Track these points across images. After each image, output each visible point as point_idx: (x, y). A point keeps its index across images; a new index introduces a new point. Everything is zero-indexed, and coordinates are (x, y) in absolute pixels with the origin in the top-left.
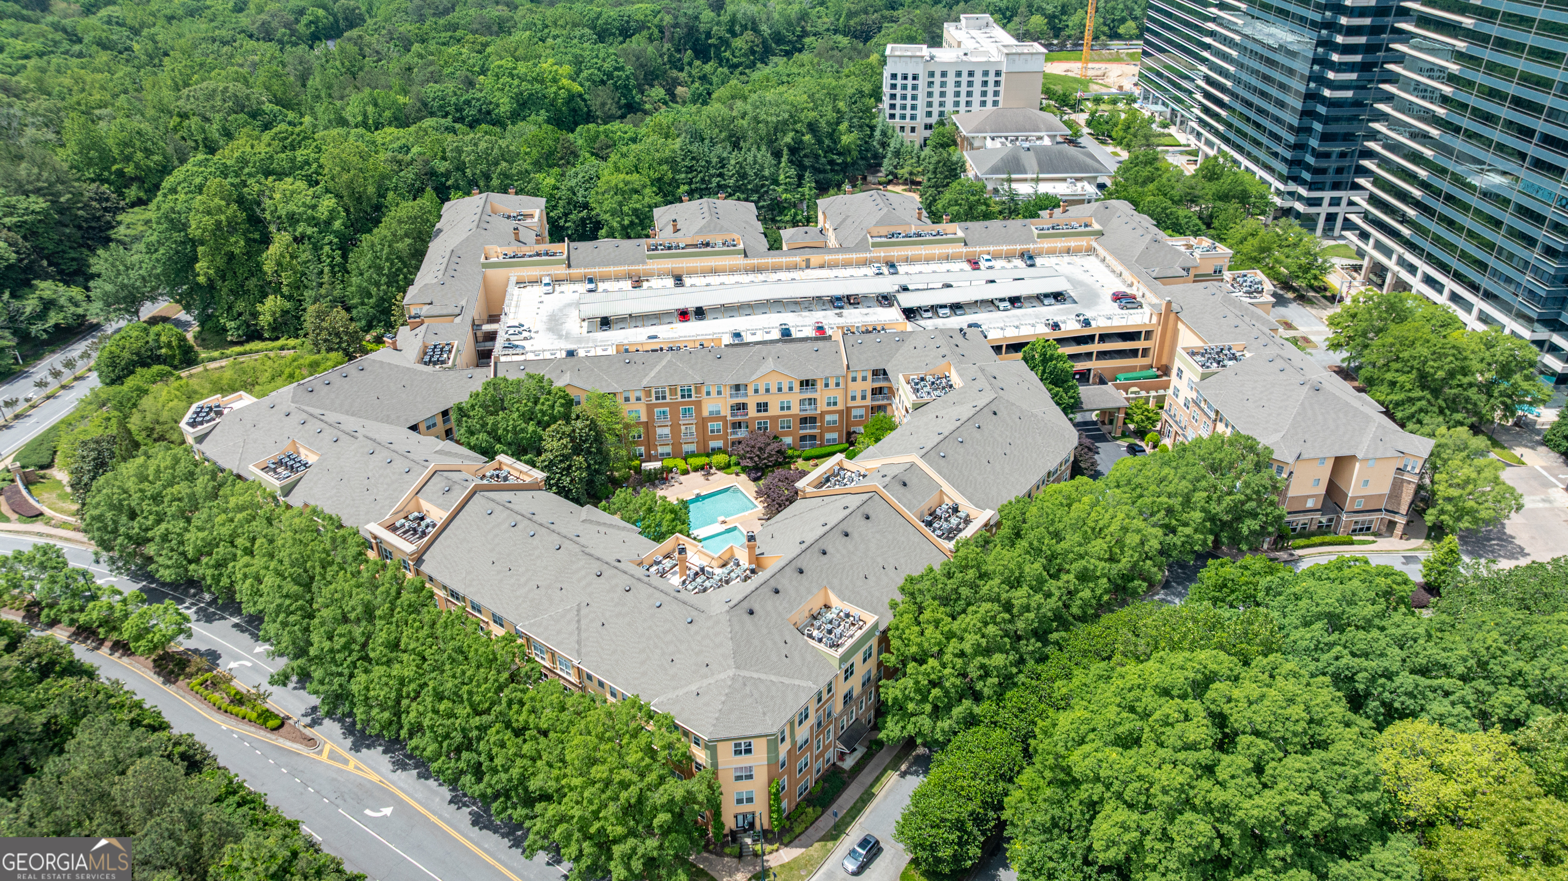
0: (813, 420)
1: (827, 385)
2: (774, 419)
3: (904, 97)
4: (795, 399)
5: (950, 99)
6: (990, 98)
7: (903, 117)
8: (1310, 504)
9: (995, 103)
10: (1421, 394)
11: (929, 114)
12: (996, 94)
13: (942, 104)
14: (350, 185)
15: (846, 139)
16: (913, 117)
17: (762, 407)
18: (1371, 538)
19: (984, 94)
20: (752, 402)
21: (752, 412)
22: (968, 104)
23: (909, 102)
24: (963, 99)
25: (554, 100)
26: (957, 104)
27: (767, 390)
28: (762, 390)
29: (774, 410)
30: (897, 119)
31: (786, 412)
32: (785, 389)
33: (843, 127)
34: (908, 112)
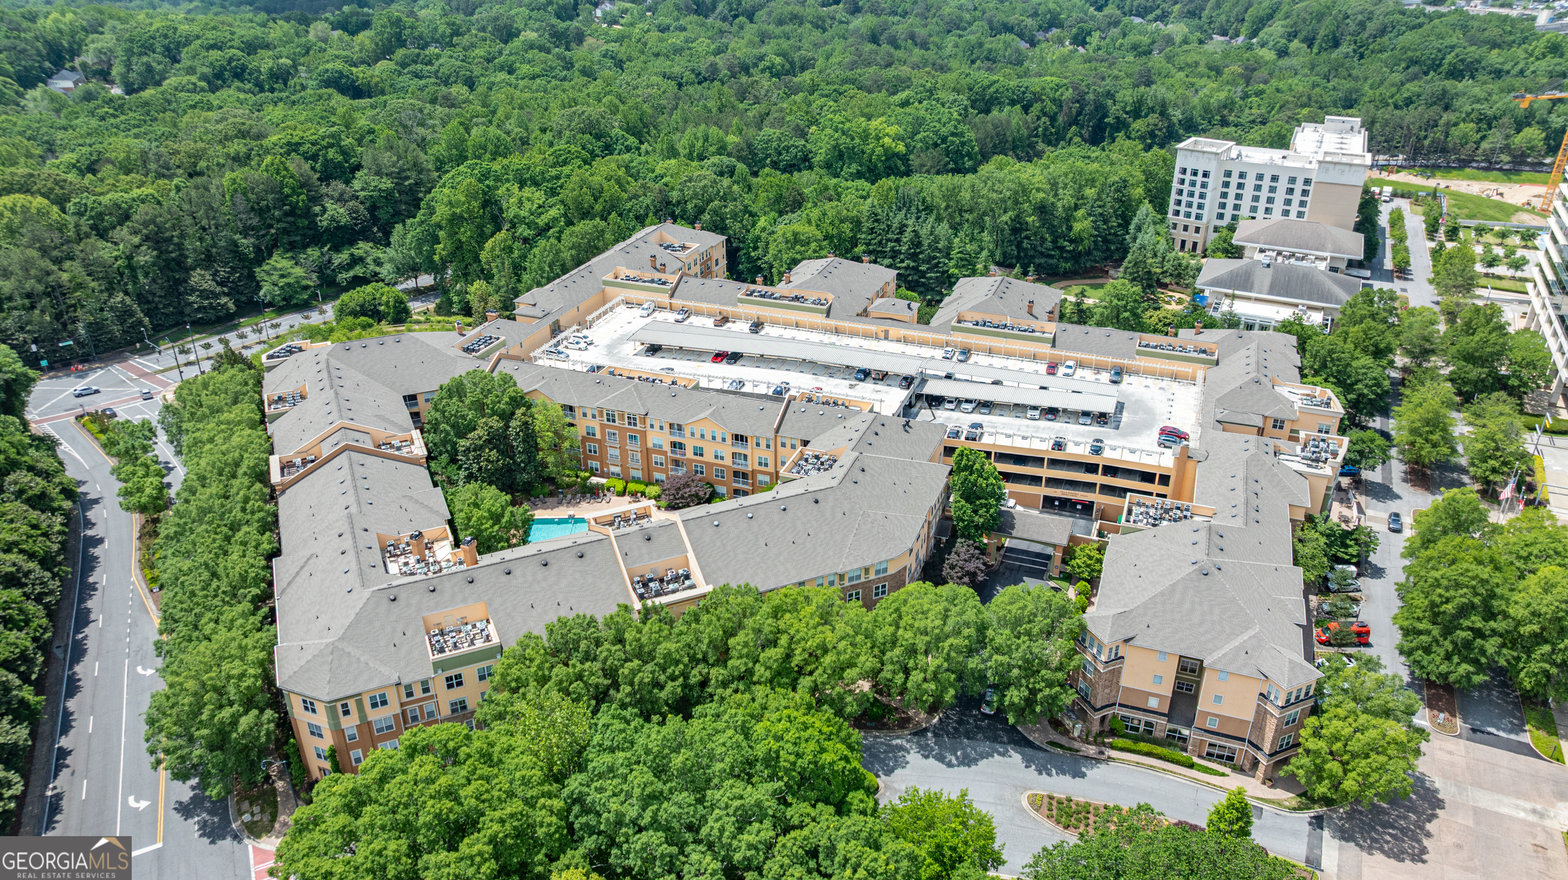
0: (745, 475)
1: (758, 444)
2: (710, 465)
3: (1191, 194)
4: (727, 450)
5: (1246, 203)
6: (1294, 208)
7: (1188, 215)
8: (1153, 703)
9: (1300, 214)
10: (1430, 627)
11: (1221, 216)
12: (1303, 204)
13: (1237, 207)
14: (575, 200)
15: (1077, 227)
16: (1198, 217)
17: (699, 452)
18: (1227, 770)
19: (1288, 202)
20: (690, 445)
21: (690, 454)
22: (1267, 211)
23: (1196, 200)
24: (1262, 205)
25: (871, 155)
26: (1254, 209)
27: (703, 436)
28: (698, 435)
29: (709, 457)
30: (1181, 217)
31: (719, 461)
32: (719, 439)
33: (1080, 213)
34: (1194, 210)
